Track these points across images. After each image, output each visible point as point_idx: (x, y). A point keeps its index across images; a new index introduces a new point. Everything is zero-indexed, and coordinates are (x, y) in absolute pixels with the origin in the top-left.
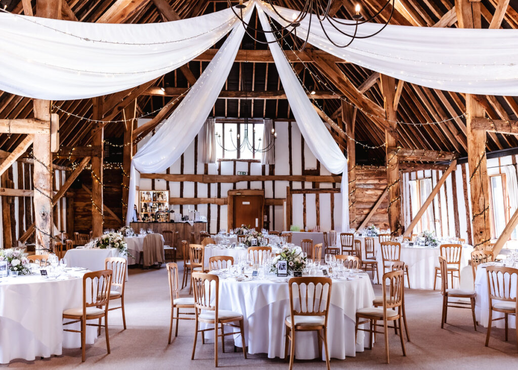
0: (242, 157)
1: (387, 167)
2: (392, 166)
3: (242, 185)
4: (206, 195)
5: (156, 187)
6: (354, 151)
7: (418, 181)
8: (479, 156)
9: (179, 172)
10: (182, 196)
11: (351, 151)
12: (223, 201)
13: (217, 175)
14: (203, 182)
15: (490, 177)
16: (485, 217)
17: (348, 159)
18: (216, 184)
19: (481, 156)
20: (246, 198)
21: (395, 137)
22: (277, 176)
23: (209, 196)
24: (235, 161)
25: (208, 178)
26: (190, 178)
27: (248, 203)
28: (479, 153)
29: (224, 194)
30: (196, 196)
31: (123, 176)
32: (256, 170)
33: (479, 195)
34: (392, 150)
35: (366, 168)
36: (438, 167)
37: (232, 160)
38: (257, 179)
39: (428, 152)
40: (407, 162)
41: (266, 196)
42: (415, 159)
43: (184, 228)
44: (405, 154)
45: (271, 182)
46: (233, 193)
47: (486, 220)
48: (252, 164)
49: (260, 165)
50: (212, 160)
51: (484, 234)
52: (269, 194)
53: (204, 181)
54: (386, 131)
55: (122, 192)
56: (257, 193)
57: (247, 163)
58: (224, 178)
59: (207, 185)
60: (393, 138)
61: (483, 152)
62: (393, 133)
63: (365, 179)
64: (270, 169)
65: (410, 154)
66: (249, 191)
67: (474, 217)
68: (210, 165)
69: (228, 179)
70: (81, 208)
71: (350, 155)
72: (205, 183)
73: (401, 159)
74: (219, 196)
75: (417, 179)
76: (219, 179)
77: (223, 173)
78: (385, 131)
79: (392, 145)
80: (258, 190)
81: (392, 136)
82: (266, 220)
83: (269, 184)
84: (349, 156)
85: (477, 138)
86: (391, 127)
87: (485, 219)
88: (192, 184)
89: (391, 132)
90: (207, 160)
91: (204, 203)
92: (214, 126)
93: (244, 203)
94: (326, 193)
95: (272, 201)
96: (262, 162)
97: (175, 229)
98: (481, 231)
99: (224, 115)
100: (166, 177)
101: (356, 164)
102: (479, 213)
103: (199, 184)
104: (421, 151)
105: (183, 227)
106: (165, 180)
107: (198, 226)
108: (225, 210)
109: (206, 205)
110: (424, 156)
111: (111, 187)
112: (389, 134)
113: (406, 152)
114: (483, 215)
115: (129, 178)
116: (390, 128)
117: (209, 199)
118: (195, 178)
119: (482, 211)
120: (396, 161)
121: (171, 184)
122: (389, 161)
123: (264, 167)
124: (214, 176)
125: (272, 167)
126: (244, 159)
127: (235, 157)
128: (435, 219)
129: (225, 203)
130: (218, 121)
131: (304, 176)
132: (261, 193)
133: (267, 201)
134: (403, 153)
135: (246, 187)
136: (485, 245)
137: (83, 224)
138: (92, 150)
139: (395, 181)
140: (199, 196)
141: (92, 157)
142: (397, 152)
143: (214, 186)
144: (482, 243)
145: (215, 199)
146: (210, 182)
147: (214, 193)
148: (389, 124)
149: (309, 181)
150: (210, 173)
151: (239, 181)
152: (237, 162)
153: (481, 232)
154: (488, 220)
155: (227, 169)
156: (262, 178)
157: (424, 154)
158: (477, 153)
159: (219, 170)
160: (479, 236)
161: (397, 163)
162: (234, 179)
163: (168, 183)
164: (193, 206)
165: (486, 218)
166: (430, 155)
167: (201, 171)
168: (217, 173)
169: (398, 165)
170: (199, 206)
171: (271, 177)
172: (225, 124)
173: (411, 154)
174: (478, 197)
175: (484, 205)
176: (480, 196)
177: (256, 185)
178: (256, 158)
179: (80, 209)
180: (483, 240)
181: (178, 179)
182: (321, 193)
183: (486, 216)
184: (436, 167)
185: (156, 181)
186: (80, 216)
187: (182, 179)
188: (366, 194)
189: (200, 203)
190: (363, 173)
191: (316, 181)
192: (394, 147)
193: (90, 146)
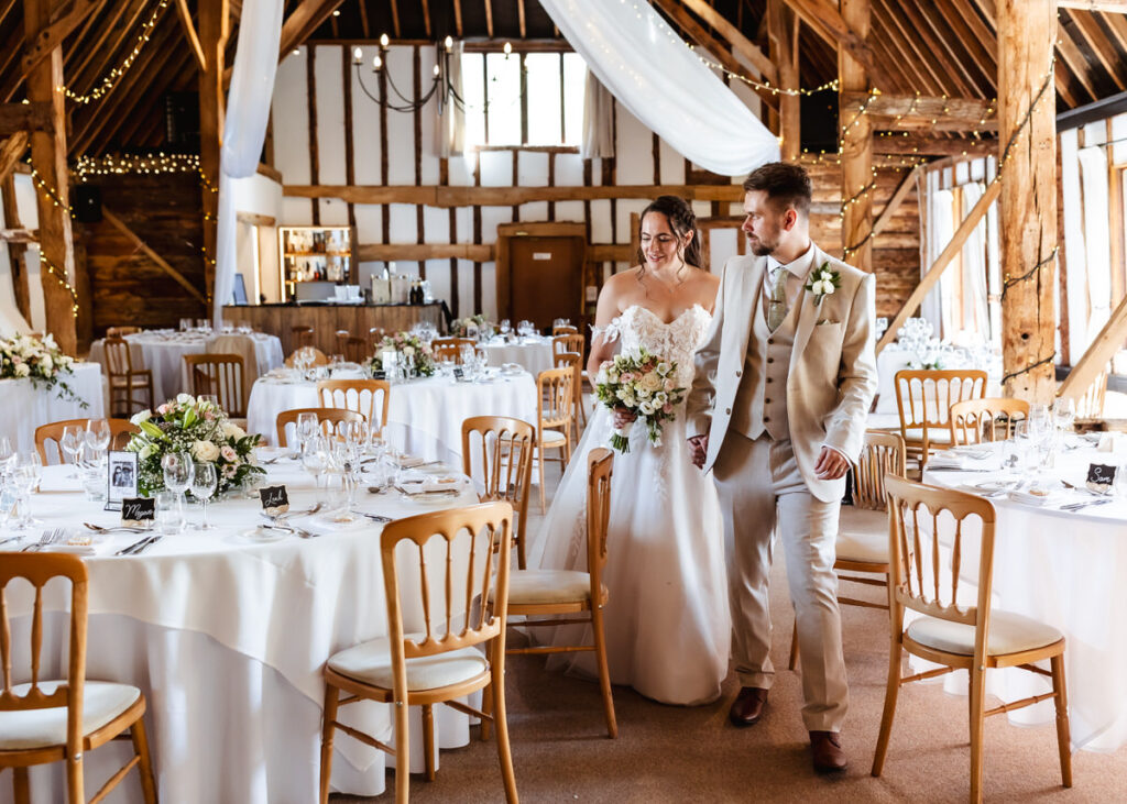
0: (532, 142)
1: (841, 150)
2: (853, 145)
3: (534, 211)
4: (446, 238)
5: (323, 218)
6: (798, 116)
7: (957, 190)
8: (1028, 87)
9: (378, 181)
10: (386, 240)
11: (790, 116)
12: (486, 251)
13: (470, 188)
14: (437, 204)
15: (1122, 170)
16: (1039, 286)
17: (780, 139)
18: (470, 210)
19: (1036, 89)
20: (542, 243)
21: (864, 63)
22: (622, 187)
23: (453, 240)
24: (515, 151)
25: (449, 196)
26: (405, 194)
27: (547, 256)
28: (1031, 78)
29: (490, 236)
30: (421, 241)
31: (201, 188)
32: (570, 172)
33: (1022, 216)
34: (853, 100)
35: (828, 159)
36: (987, 147)
37: (508, 148)
38: (571, 194)
39: (955, 103)
40: (898, 134)
41: (595, 239)
42: (922, 124)
43: (357, 319)
44: (891, 112)
45: (606, 204)
46: (509, 232)
47: (1042, 298)
48: (559, 157)
49: (576, 162)
50: (457, 149)
51: (1034, 343)
52: (601, 234)
53: (440, 201)
54: (840, 45)
55: (202, 230)
56: (569, 231)
57: (545, 156)
58: (490, 195)
59: (446, 212)
60: (857, 65)
61: (1042, 76)
62: (857, 50)
63: (825, 191)
64: (604, 169)
65: (903, 111)
66: (551, 226)
67: (1006, 287)
68: (453, 162)
69: (500, 196)
70: (107, 271)
71: (788, 127)
72: (442, 207)
73: (883, 127)
74: (478, 239)
75: (955, 184)
76: (475, 197)
77: (484, 183)
78: (836, 43)
79: (856, 87)
80: (572, 223)
81: (855, 58)
82: (590, 299)
83: (600, 208)
84: (785, 130)
85: (1026, 31)
86: (850, 32)
87: (1039, 294)
88: (412, 210)
89: (853, 46)
90: (444, 150)
91: (442, 257)
92: (459, 60)
93: (537, 256)
94: (727, 227)
95: (608, 250)
96: (581, 150)
97: (335, 321)
98: (1027, 330)
99: (484, 32)
100: (346, 194)
101: (802, 151)
102: (1020, 274)
103: (427, 210)
104: (936, 101)
105: (353, 317)
106: (344, 200)
107: (395, 314)
108: (490, 273)
109: (447, 263)
110: (945, 114)
111: (177, 218)
112: (846, 53)
113: (893, 105)
114: (1034, 282)
115: (217, 193)
116: (850, 37)
117: (453, 248)
118: (418, 195)
119: (1030, 266)
120: (864, 132)
121: (359, 210)
122: (845, 132)
123: (588, 165)
124: (463, 189)
125: (610, 165)
126: (537, 145)
127: (517, 142)
128: (988, 293)
129: (491, 258)
130: (469, 49)
131: (690, 188)
132: (581, 232)
133: (597, 252)
134: (882, 106)
135: (544, 216)
136: (1037, 375)
137: (116, 311)
138: (28, 111)
139: (862, 187)
140: (428, 238)
141: (31, 134)
142: (865, 106)
143: (465, 216)
144: (1027, 370)
145: (467, 246)
146: (454, 204)
147: (465, 233)
148: (848, 25)
149: (702, 198)
150: (454, 180)
151: (526, 202)
152: (522, 154)
153: (1025, 336)
154: (1049, 296)
155: (496, 172)
156: (585, 193)
157: (944, 108)
158: (1022, 80)
159: (477, 175)
160: (1016, 346)
161: (867, 138)
162: (515, 196)
163: (351, 207)
164: (415, 266)
165: (1043, 290)
166: (962, 113)
167: (431, 176)
168: (471, 182)
169: (869, 142)
170: (429, 265)
171: (607, 189)
172: (489, 56)
173: (909, 112)
174: (1020, 222)
175: (1040, 250)
176: (1026, 220)
177: (570, 211)
178: (568, 144)
179: (104, 273)
180: (1032, 360)
181: (376, 198)
182: (714, 227)
183: (1043, 283)
184: (981, 147)
185: (322, 203)
186: (107, 292)
187: (385, 198)
188: (827, 228)
189: (430, 256)
190: (819, 174)
191: (721, 198)
192: (858, 91)
193: (26, 102)
